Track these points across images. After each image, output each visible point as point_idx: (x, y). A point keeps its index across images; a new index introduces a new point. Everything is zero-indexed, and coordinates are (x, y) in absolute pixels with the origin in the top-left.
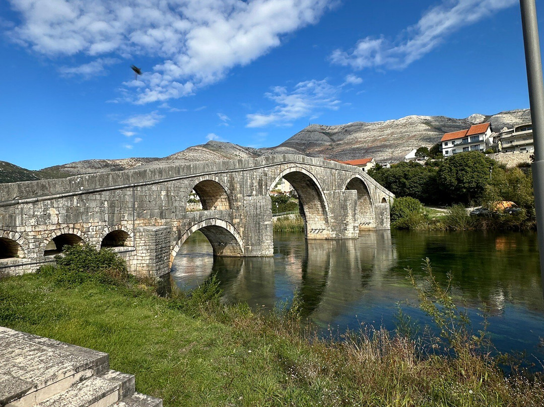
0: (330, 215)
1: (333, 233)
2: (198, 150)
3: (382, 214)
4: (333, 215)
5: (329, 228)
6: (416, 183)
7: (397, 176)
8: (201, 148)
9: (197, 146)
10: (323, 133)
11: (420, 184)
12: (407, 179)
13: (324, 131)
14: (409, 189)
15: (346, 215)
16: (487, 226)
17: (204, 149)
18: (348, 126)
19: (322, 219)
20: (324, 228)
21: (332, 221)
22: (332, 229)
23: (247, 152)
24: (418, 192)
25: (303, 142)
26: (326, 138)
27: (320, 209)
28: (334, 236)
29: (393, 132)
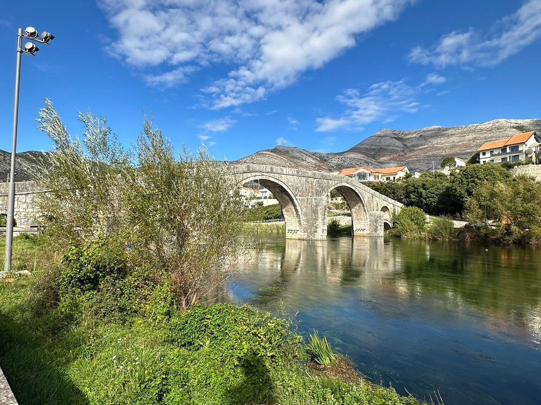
0: (303, 218)
1: (304, 234)
2: (266, 154)
3: (376, 221)
4: (305, 218)
5: (302, 229)
6: (433, 193)
7: (416, 185)
8: (268, 153)
9: (265, 151)
10: (395, 138)
11: (437, 195)
12: (424, 189)
13: (396, 136)
14: (425, 199)
15: (316, 219)
16: (471, 238)
17: (272, 154)
18: (424, 132)
19: (297, 222)
20: (297, 229)
21: (305, 223)
22: (304, 230)
23: (314, 157)
24: (434, 202)
25: (373, 147)
26: (398, 143)
27: (295, 213)
28: (305, 237)
29: (476, 137)
